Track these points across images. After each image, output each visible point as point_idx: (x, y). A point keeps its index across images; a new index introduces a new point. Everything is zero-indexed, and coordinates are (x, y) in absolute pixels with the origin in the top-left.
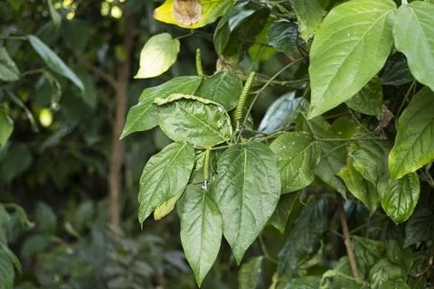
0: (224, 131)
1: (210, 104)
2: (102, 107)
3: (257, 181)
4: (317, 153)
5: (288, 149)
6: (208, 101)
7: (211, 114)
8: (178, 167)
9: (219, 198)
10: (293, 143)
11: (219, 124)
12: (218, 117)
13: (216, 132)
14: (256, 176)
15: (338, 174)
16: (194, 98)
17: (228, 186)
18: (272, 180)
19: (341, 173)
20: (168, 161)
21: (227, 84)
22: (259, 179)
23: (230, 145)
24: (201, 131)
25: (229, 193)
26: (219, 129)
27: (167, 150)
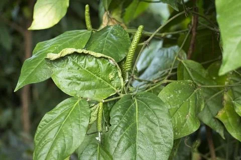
0: (115, 83)
1: (101, 57)
2: (15, 48)
3: (150, 131)
4: (200, 100)
5: (175, 97)
6: (99, 55)
7: (103, 67)
8: (73, 124)
9: (113, 150)
10: (180, 92)
11: (111, 76)
12: (109, 70)
13: (107, 84)
14: (148, 127)
15: (217, 117)
16: (85, 51)
17: (122, 137)
18: (164, 130)
19: (220, 115)
20: (63, 118)
21: (114, 38)
22: (151, 129)
23: (122, 95)
24: (93, 83)
25: (123, 144)
26: (110, 82)
27: (61, 107)
